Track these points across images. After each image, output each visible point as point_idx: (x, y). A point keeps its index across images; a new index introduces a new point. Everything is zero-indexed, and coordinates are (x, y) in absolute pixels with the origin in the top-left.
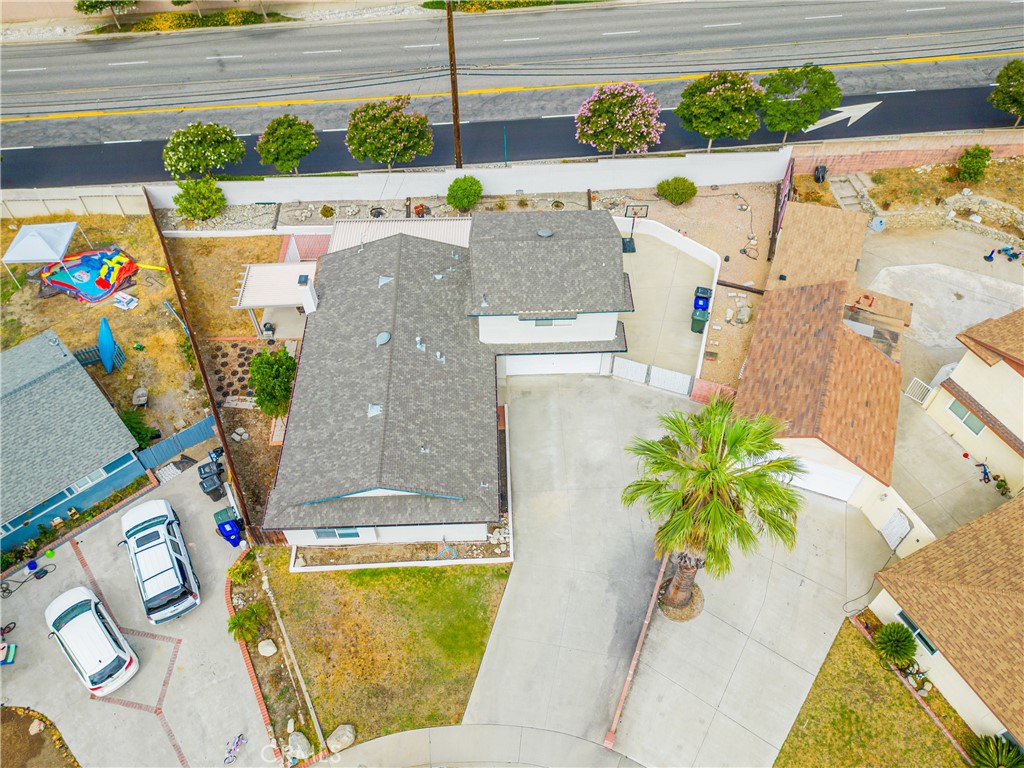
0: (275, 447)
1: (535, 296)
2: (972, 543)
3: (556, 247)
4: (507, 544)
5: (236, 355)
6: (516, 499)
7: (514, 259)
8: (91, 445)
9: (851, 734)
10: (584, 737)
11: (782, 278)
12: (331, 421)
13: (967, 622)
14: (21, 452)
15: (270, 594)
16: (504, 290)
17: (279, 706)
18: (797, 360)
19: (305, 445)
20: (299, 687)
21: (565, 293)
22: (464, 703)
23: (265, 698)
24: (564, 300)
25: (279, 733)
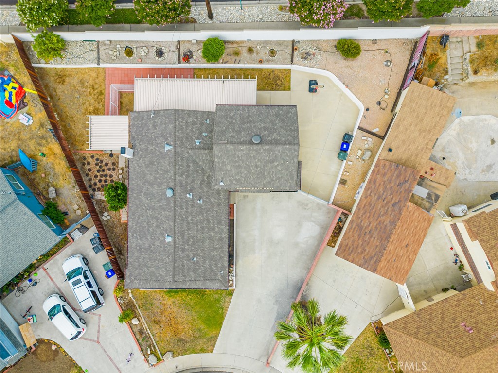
0: (123, 224)
1: (249, 179)
2: (428, 317)
3: (262, 150)
4: (232, 280)
5: (94, 163)
6: (237, 258)
7: (238, 157)
8: (39, 241)
9: (358, 367)
10: (259, 360)
11: (390, 150)
12: (149, 237)
13: (412, 352)
14: (8, 247)
15: (133, 299)
16: (232, 176)
17: (143, 343)
18: (379, 220)
19: (138, 248)
20: (150, 337)
21: (265, 178)
22: (214, 346)
23: (137, 340)
24: (264, 182)
25: (145, 353)
